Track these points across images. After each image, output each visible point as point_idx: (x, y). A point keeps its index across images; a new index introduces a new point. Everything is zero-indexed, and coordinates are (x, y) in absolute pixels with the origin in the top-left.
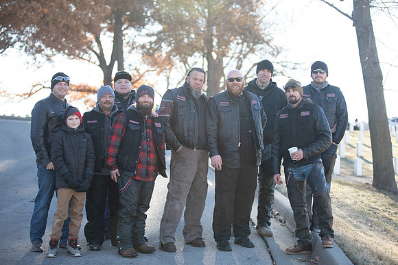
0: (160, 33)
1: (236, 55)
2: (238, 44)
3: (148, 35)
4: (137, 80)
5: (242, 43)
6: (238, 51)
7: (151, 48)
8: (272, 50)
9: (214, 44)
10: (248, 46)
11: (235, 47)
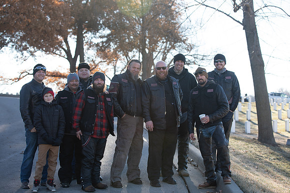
0: (109, 35)
1: (161, 51)
2: (163, 42)
3: (101, 37)
4: (94, 68)
5: (166, 42)
6: (163, 47)
7: (103, 46)
8: (187, 46)
9: (147, 43)
10: (170, 44)
11: (161, 45)
